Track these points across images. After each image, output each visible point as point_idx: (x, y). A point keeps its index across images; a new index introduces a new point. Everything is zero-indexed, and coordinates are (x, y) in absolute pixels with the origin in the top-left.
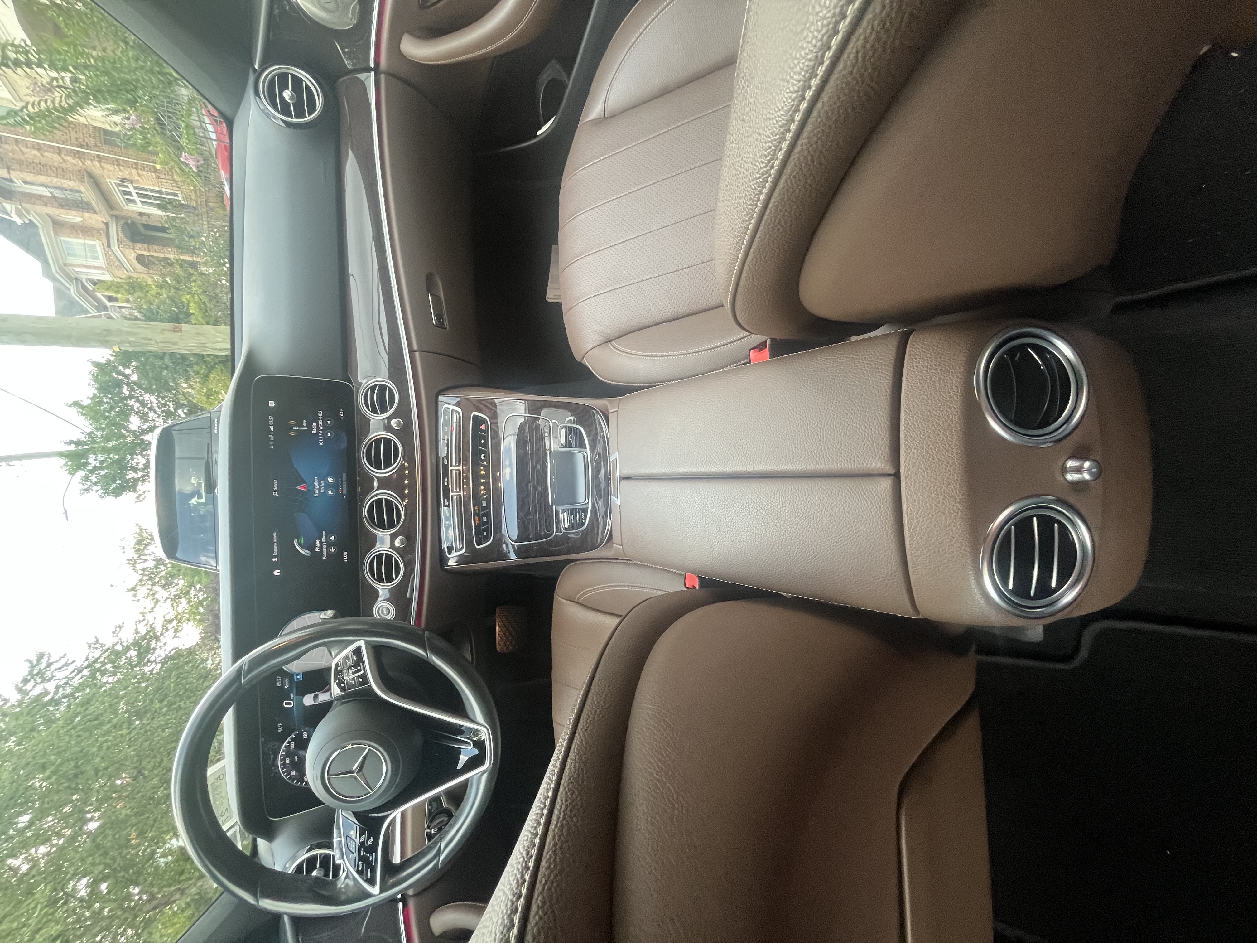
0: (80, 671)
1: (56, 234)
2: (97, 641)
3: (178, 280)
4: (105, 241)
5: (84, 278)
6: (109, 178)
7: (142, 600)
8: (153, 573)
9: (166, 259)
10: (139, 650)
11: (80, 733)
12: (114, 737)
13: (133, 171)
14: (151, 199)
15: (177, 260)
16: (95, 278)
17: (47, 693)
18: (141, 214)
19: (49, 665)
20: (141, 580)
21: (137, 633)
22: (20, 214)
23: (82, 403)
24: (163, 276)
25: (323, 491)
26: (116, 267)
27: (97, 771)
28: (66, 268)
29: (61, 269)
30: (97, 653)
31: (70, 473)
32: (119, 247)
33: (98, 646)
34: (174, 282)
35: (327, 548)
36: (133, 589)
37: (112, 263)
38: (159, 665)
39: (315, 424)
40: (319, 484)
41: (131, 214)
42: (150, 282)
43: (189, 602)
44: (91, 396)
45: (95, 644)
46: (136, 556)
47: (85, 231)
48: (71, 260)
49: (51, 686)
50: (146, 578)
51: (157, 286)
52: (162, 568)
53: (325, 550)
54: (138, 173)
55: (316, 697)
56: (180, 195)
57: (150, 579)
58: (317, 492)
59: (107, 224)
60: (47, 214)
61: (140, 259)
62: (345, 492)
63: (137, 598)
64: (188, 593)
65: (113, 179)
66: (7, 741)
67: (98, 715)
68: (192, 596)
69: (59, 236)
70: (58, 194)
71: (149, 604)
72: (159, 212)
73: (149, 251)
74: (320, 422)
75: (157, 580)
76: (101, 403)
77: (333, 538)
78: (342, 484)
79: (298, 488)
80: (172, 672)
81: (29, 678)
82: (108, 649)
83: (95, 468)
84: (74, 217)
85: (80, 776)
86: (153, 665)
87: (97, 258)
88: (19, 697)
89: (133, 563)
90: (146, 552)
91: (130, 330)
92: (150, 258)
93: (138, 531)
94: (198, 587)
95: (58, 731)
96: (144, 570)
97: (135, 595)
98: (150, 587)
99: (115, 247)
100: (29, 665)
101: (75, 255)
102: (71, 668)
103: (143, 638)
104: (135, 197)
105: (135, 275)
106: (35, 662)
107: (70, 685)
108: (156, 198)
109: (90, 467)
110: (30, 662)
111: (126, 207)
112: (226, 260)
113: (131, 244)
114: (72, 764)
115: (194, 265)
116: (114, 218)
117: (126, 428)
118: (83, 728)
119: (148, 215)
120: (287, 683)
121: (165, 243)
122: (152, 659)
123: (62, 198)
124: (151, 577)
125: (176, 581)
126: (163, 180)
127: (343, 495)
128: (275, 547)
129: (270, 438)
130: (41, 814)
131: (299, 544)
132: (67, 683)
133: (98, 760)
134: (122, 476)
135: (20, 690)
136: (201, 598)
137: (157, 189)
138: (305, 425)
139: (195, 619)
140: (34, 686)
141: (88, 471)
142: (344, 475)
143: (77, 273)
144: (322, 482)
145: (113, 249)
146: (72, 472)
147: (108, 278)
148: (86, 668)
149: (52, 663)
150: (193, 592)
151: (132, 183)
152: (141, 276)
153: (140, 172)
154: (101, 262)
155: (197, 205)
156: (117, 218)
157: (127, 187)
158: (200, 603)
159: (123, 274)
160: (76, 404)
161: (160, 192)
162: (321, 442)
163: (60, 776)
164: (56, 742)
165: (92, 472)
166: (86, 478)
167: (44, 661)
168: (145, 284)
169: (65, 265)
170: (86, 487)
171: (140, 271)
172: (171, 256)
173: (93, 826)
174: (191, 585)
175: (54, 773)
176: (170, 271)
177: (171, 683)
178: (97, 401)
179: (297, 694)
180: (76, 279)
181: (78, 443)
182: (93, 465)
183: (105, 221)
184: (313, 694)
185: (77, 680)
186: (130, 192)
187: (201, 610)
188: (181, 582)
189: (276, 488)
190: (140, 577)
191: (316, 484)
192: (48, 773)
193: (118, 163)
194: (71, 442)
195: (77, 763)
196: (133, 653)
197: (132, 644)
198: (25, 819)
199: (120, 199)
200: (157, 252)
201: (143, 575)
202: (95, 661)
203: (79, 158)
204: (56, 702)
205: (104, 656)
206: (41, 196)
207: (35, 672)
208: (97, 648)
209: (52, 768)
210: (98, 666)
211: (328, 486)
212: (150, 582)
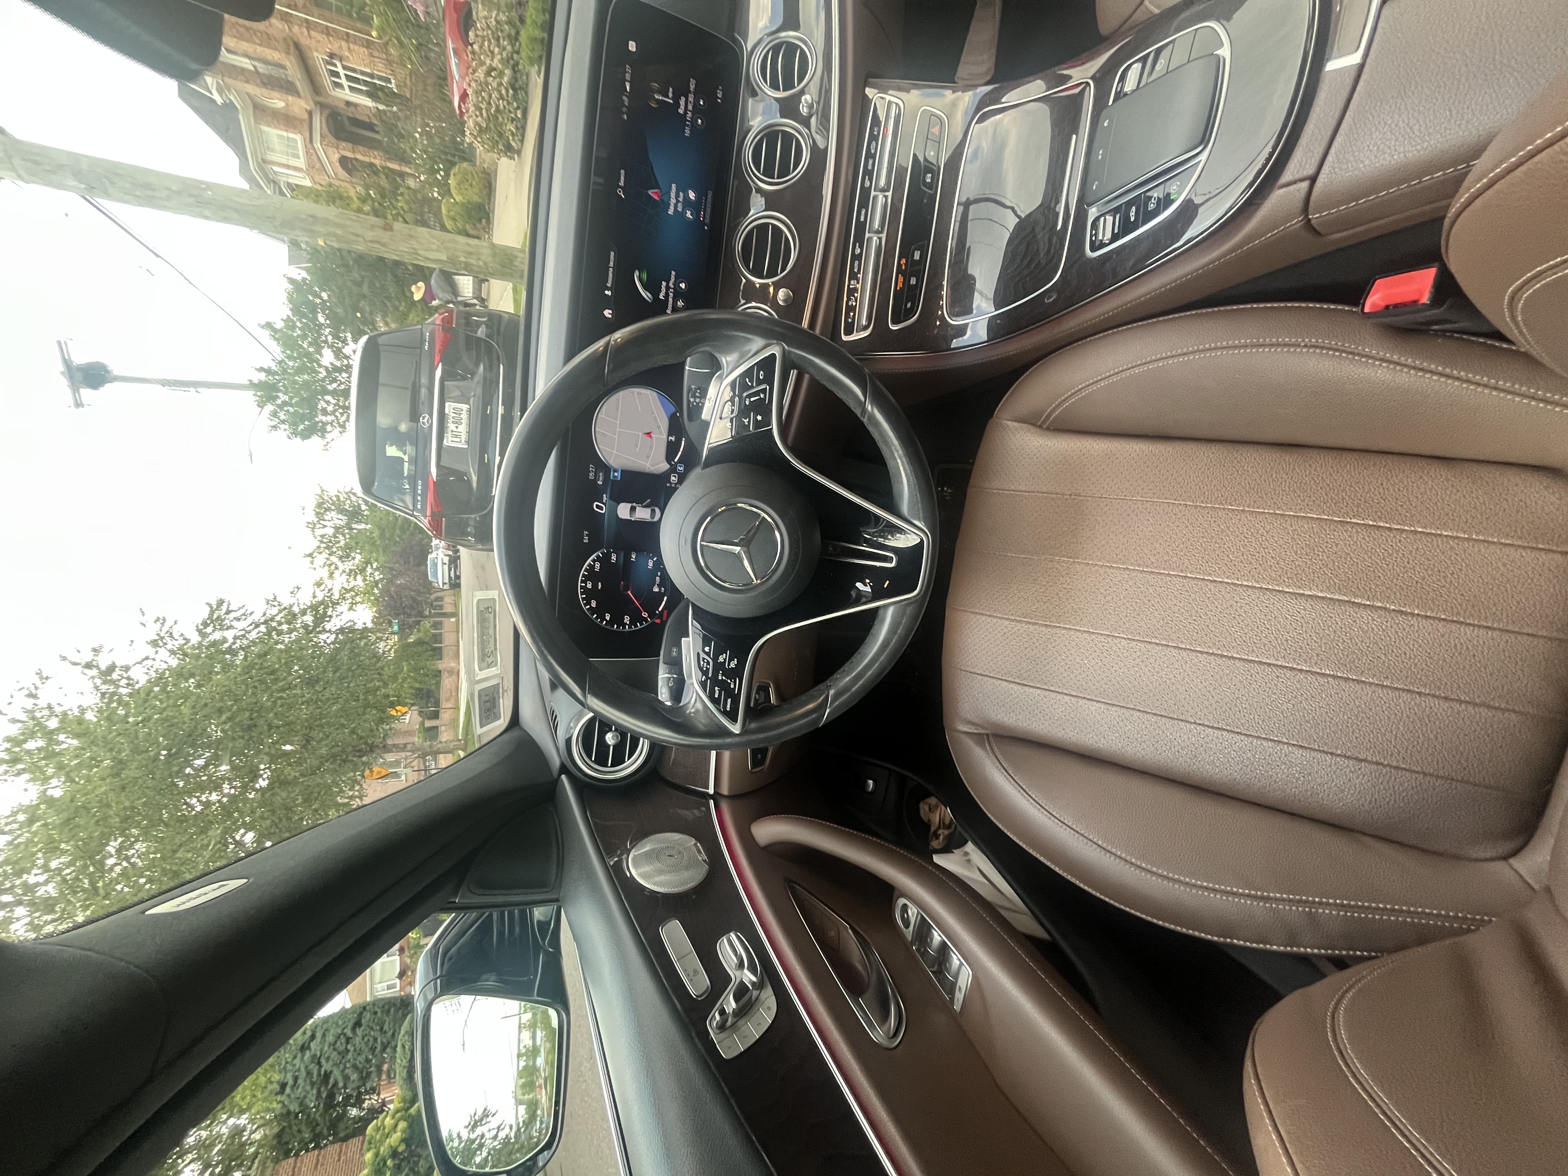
0: (257, 626)
1: (256, 122)
2: (275, 598)
3: (382, 194)
4: (307, 134)
5: (282, 180)
6: (317, 51)
7: (318, 568)
8: (330, 542)
9: (372, 165)
10: (315, 616)
11: (256, 684)
12: (288, 695)
13: (344, 44)
14: (359, 84)
15: (383, 168)
16: (292, 181)
17: (225, 640)
18: (348, 104)
19: (228, 612)
20: (319, 547)
21: (314, 597)
22: (220, 91)
23: (275, 326)
24: (367, 187)
25: (680, 209)
26: (317, 170)
27: (270, 727)
28: (264, 166)
29: (259, 165)
30: (274, 611)
31: (259, 406)
32: (321, 144)
33: (276, 603)
34: (378, 196)
35: (674, 299)
36: (311, 555)
37: (314, 165)
38: (334, 636)
39: (683, 99)
40: (677, 196)
41: (336, 103)
42: (352, 193)
43: (365, 580)
44: (285, 318)
45: (272, 601)
46: (316, 520)
47: (286, 120)
48: (271, 157)
49: (229, 635)
50: (323, 545)
51: (359, 199)
52: (341, 537)
53: (671, 300)
54: (349, 48)
55: (633, 509)
56: (393, 81)
57: (328, 548)
58: (672, 208)
59: (310, 113)
60: (248, 94)
61: (343, 161)
62: (707, 221)
63: (314, 566)
64: (364, 569)
65: (320, 53)
66: (187, 681)
67: (273, 670)
68: (368, 574)
69: (260, 124)
70: (262, 68)
71: (324, 573)
72: (368, 102)
73: (354, 152)
74: (691, 98)
75: (334, 550)
76: (293, 327)
77: (683, 286)
78: (705, 207)
79: (650, 192)
80: (346, 644)
81: (209, 622)
82: (285, 609)
83: (285, 403)
84: (278, 102)
85: (254, 729)
86: (328, 635)
87: (297, 156)
88: (200, 639)
89: (312, 526)
90: (326, 517)
91: (337, 220)
92: (354, 162)
93: (319, 492)
94: (375, 565)
95: (236, 678)
96: (322, 536)
97: (312, 563)
98: (327, 556)
99: (317, 145)
100: (208, 609)
101: (273, 150)
102: (250, 620)
103: (322, 603)
104: (343, 81)
105: (336, 183)
106: (215, 607)
107: (247, 639)
108: (366, 83)
109: (279, 402)
110: (211, 606)
111: (333, 93)
112: (441, 166)
113: (333, 140)
114: (247, 714)
115: (402, 175)
116: (319, 107)
117: (318, 362)
118: (259, 680)
119: (356, 105)
120: (601, 478)
121: (373, 144)
122: (327, 627)
123: (264, 74)
124: (328, 545)
125: (353, 555)
126: (376, 60)
127: (705, 224)
128: (611, 275)
129: (623, 101)
130: (215, 760)
131: (640, 280)
132: (244, 636)
133: (271, 715)
134: (312, 416)
135: (200, 631)
136: (377, 578)
137: (368, 71)
138: (670, 95)
139: (369, 600)
140: (213, 631)
141: (278, 406)
142: (710, 194)
143: (275, 173)
144: (681, 194)
145: (315, 145)
146: (261, 405)
147: (308, 183)
148: (263, 624)
149: (232, 611)
150: (369, 570)
151: (341, 61)
152: (343, 184)
153: (351, 46)
154: (301, 163)
155: (411, 96)
156: (322, 106)
157: (335, 66)
158: (376, 583)
159: (323, 179)
160: (269, 326)
161: (372, 76)
162: (687, 132)
163: (235, 724)
164: (233, 688)
165: (281, 407)
166: (274, 414)
167: (224, 608)
168: (346, 195)
169: (264, 161)
170: (274, 423)
171: (342, 178)
172: (377, 162)
173: (263, 783)
174: (368, 562)
175: (229, 719)
176: (374, 182)
177: (344, 656)
178: (290, 324)
179: (612, 498)
180: (274, 182)
181: (268, 371)
182: (283, 399)
183: (308, 108)
184: (629, 505)
185: (253, 635)
186: (338, 73)
187: (376, 591)
188: (358, 557)
189: (622, 183)
190: (318, 544)
191: (673, 195)
192: (224, 717)
193: (327, 32)
194: (261, 369)
195: (252, 714)
196: (309, 619)
197: (310, 607)
198: (200, 762)
199: (327, 81)
200: (362, 155)
201: (322, 542)
202: (272, 619)
203: (286, 21)
204: (232, 652)
205: (281, 615)
206: (243, 70)
207: (215, 616)
208: (275, 606)
209: (229, 714)
210: (274, 624)
211: (687, 203)
212: (327, 551)
